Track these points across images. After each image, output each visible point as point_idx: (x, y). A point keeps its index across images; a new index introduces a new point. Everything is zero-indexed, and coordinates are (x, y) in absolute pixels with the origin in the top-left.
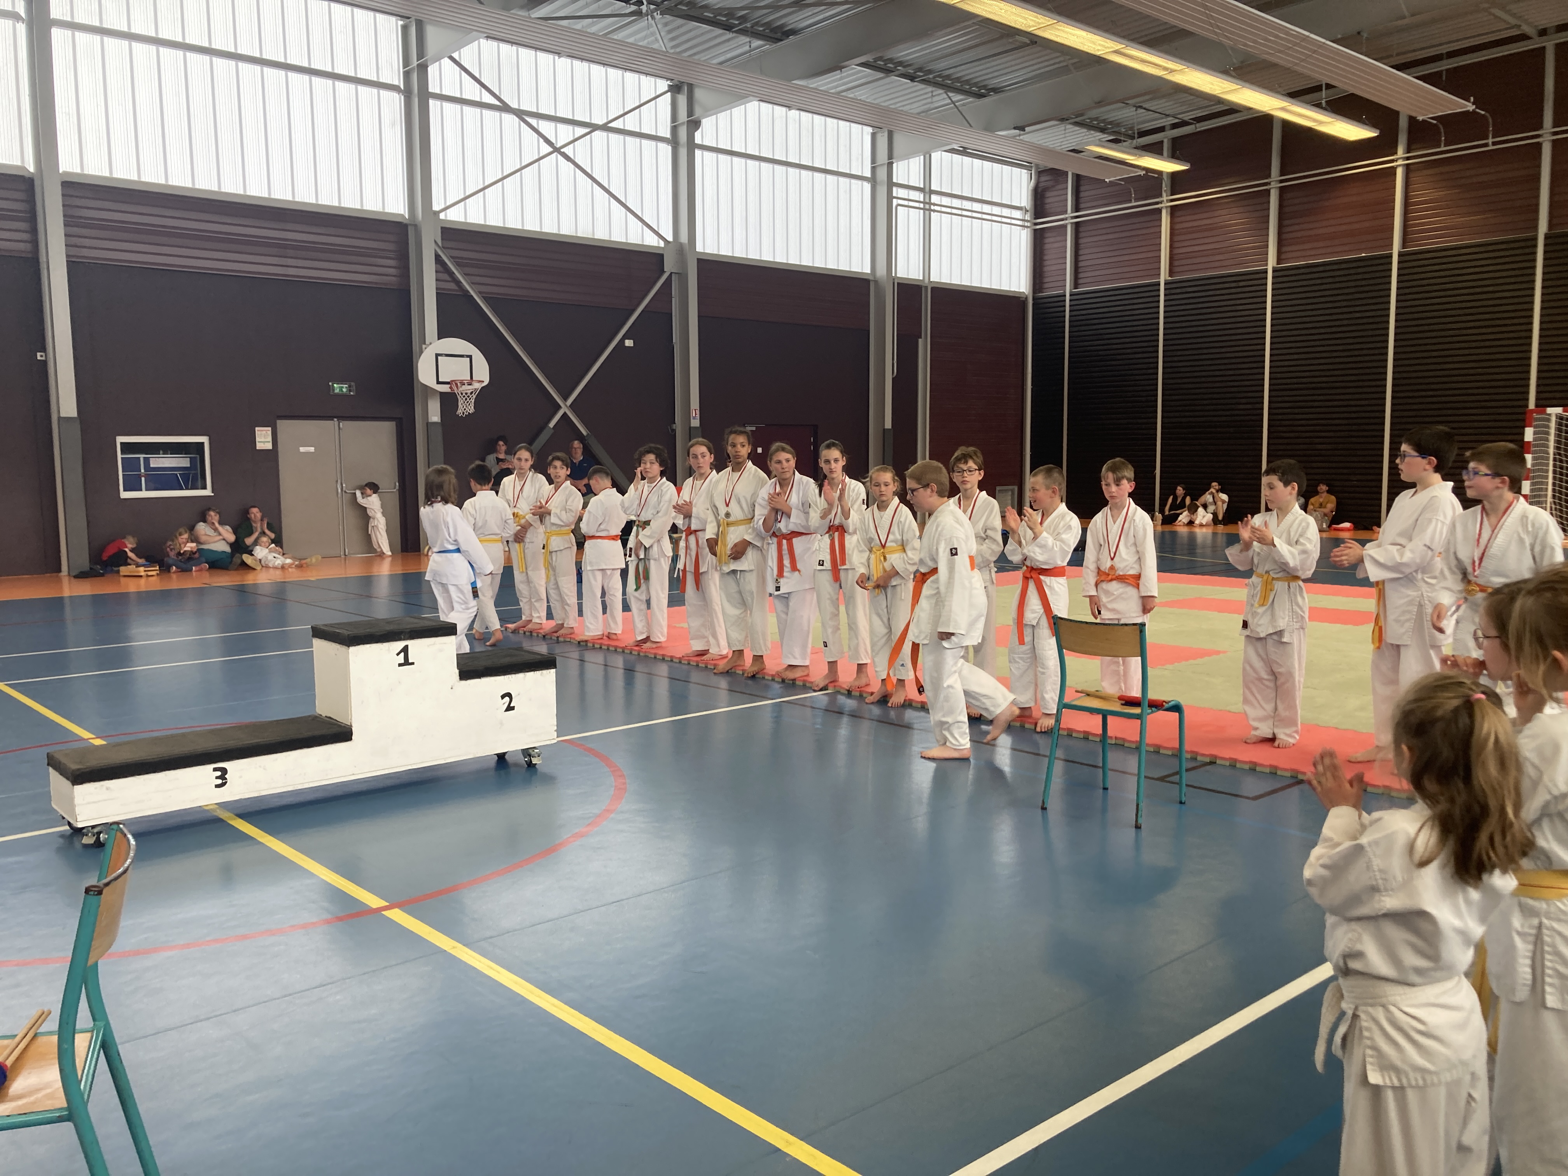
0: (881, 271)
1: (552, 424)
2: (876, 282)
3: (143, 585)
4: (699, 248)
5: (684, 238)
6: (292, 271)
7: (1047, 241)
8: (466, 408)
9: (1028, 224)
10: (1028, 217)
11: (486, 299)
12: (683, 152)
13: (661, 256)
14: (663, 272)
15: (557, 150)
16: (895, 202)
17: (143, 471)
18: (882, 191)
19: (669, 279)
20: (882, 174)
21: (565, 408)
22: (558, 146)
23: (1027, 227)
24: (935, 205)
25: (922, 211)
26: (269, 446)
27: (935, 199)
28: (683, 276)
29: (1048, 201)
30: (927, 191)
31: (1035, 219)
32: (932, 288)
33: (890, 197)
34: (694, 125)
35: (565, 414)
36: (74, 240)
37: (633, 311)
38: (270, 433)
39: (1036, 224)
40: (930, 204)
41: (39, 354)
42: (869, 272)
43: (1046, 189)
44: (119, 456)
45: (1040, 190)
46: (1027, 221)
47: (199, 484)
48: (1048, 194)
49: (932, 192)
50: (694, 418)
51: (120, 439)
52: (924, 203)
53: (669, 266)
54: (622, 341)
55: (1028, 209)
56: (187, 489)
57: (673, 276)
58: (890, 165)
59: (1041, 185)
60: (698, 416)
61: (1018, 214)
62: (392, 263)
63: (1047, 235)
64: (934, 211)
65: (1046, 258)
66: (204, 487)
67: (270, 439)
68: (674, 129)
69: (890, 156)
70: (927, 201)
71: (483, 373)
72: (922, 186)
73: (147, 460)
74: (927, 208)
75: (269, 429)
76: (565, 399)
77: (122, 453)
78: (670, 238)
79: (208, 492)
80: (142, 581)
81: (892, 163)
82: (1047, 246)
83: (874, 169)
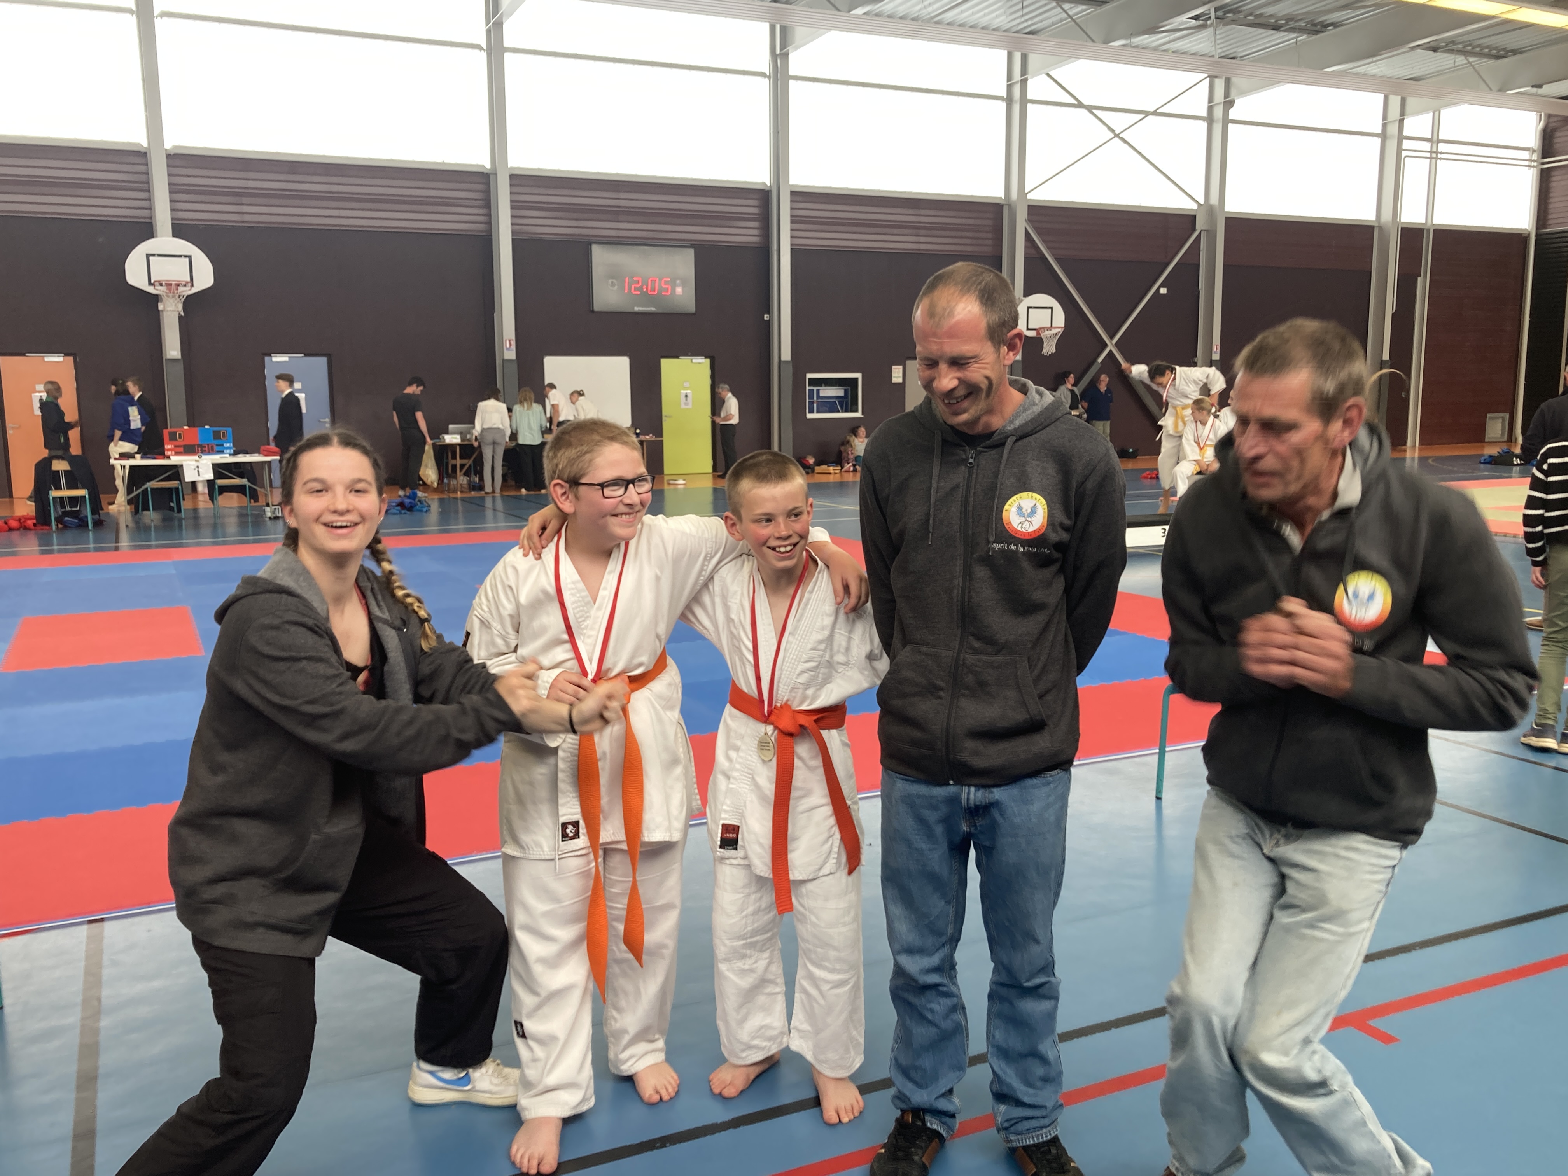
0: (1387, 216)
1: (1100, 360)
2: (1380, 228)
3: (831, 479)
4: (1226, 209)
5: (1214, 200)
6: (922, 247)
7: (1554, 179)
8: (1049, 348)
9: (1535, 164)
10: (1535, 157)
11: (1059, 260)
12: (1218, 128)
13: (1194, 217)
14: (1194, 229)
15: (1117, 135)
16: (1404, 154)
17: (815, 399)
18: (1392, 145)
19: (1199, 235)
20: (1393, 129)
21: (1111, 347)
22: (1117, 132)
23: (1533, 167)
24: (1441, 153)
25: (1428, 160)
26: (900, 380)
27: (1442, 147)
28: (1211, 234)
29: (1556, 141)
30: (1435, 140)
31: (1543, 158)
32: (1435, 231)
33: (1400, 149)
34: (1229, 104)
35: (1111, 351)
36: (797, 234)
37: (1168, 264)
38: (901, 370)
39: (1543, 164)
40: (1437, 153)
41: (766, 316)
42: (1374, 219)
43: (1554, 130)
44: (807, 388)
45: (1549, 130)
46: (1534, 161)
47: (854, 407)
48: (1558, 134)
49: (1439, 141)
50: (1215, 352)
51: (810, 376)
52: (1431, 152)
53: (1200, 225)
54: (1158, 289)
55: (1535, 148)
56: (842, 412)
57: (1202, 232)
58: (1401, 121)
59: (1551, 125)
60: (1219, 350)
61: (1526, 155)
62: (990, 235)
63: (1554, 173)
64: (1441, 159)
65: (1551, 195)
66: (857, 411)
67: (901, 374)
68: (1210, 109)
69: (1403, 113)
70: (1434, 149)
71: (1060, 319)
72: (1430, 136)
73: (818, 391)
74: (1434, 157)
75: (901, 367)
76: (1112, 337)
77: (809, 385)
78: (1202, 202)
79: (859, 415)
80: (831, 477)
81: (1404, 119)
82: (1553, 184)
83: (1384, 126)
